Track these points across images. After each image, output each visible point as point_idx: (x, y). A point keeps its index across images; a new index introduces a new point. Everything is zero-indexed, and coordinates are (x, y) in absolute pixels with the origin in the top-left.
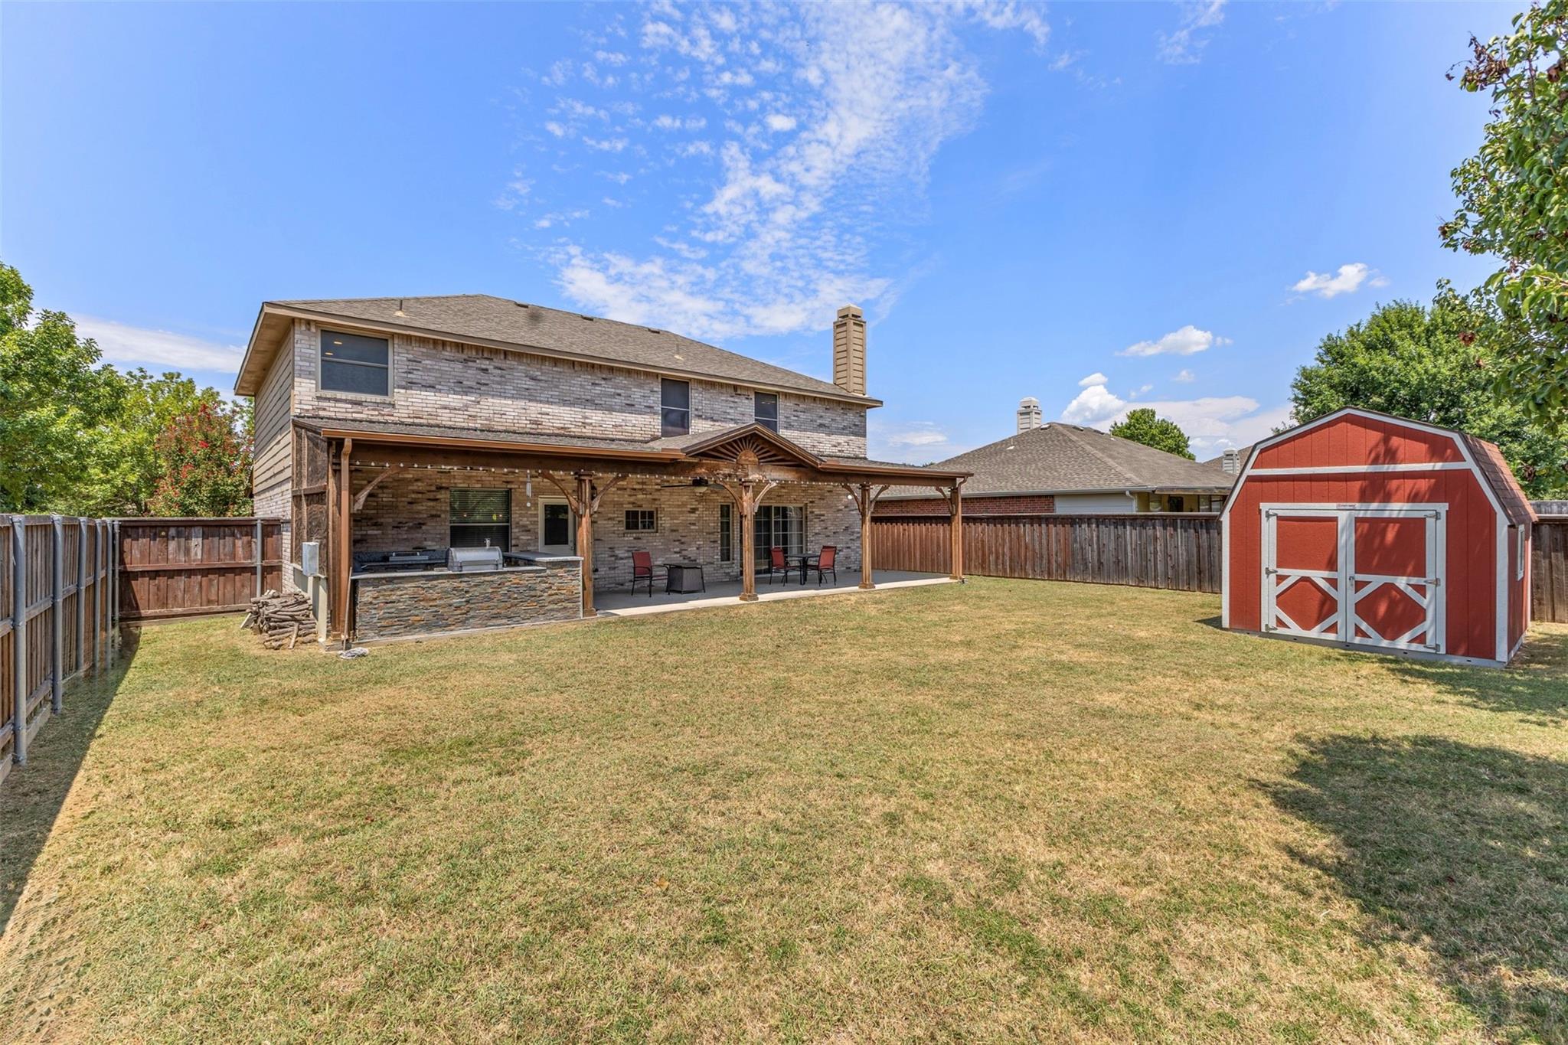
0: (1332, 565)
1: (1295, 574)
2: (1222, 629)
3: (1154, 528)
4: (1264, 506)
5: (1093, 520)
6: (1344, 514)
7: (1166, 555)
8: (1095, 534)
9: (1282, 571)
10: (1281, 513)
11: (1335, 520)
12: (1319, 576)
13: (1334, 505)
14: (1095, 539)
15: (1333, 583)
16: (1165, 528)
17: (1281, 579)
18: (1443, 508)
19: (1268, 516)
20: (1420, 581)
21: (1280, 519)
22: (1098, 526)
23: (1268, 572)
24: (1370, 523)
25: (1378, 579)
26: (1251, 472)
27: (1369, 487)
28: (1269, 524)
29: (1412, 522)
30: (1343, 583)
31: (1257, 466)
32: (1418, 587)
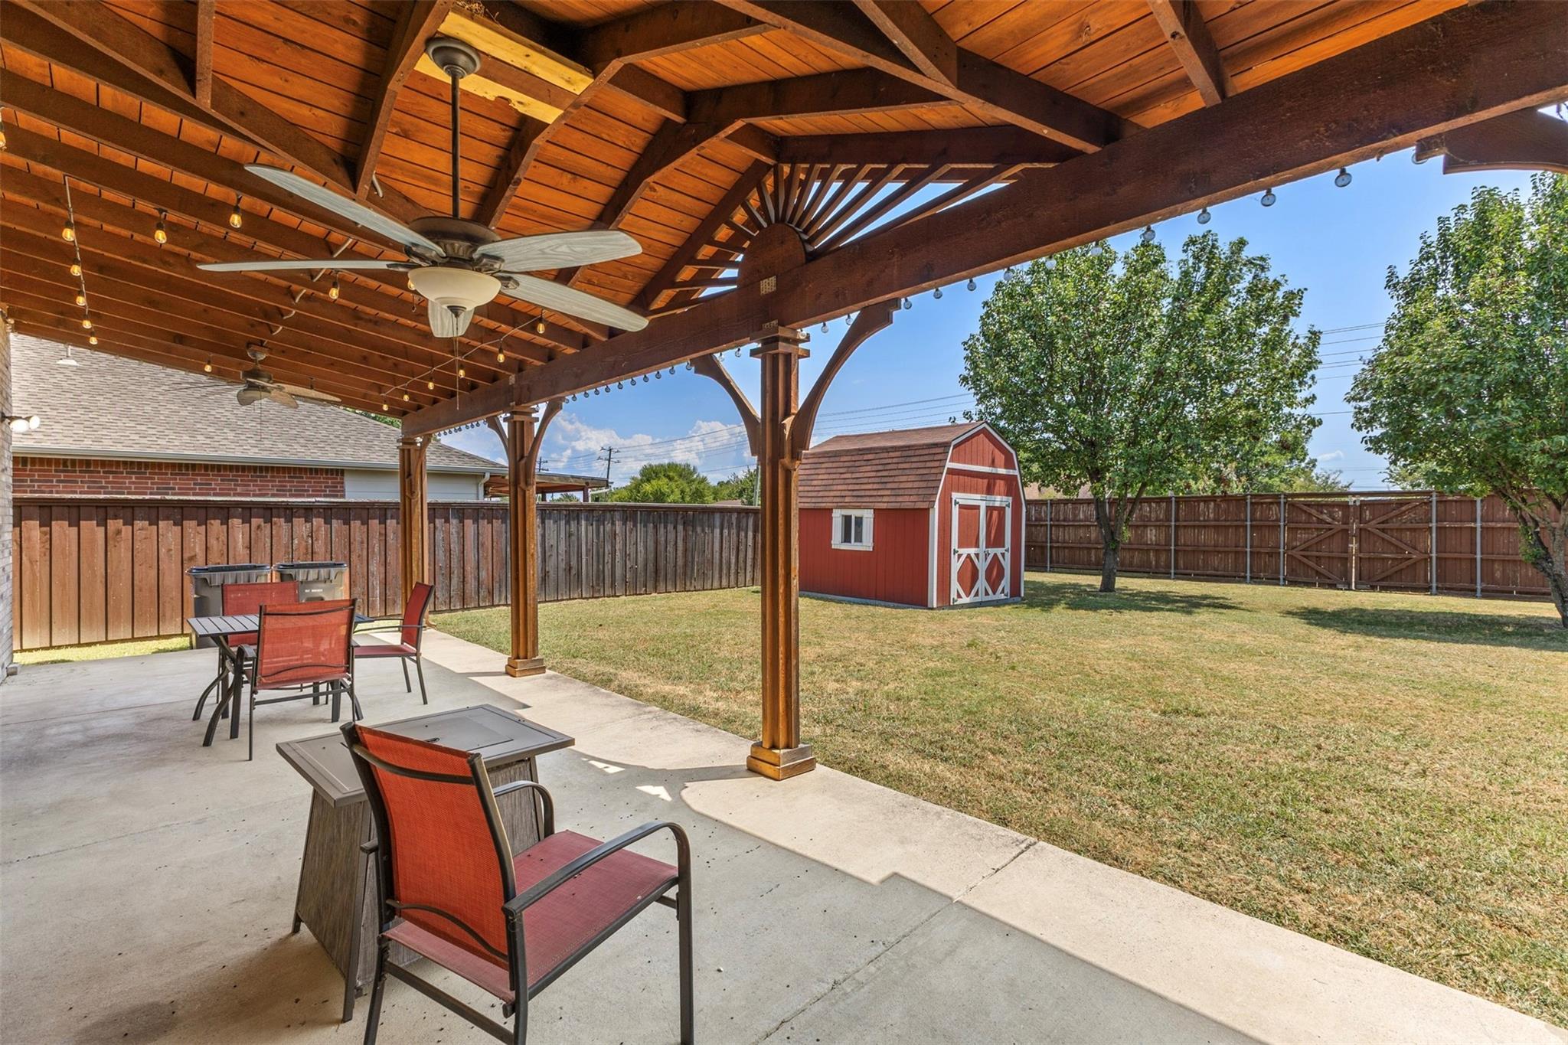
0: (977, 546)
1: (965, 551)
2: (932, 609)
6: (981, 501)
7: (625, 555)
9: (961, 551)
10: (962, 502)
11: (977, 507)
12: (972, 551)
13: (978, 496)
15: (977, 556)
17: (960, 556)
18: (1010, 499)
19: (956, 503)
20: (1002, 550)
21: (962, 507)
23: (955, 552)
24: (990, 509)
25: (992, 551)
26: (949, 465)
27: (990, 483)
28: (955, 510)
29: (1001, 510)
30: (982, 556)
31: (952, 460)
32: (1003, 554)
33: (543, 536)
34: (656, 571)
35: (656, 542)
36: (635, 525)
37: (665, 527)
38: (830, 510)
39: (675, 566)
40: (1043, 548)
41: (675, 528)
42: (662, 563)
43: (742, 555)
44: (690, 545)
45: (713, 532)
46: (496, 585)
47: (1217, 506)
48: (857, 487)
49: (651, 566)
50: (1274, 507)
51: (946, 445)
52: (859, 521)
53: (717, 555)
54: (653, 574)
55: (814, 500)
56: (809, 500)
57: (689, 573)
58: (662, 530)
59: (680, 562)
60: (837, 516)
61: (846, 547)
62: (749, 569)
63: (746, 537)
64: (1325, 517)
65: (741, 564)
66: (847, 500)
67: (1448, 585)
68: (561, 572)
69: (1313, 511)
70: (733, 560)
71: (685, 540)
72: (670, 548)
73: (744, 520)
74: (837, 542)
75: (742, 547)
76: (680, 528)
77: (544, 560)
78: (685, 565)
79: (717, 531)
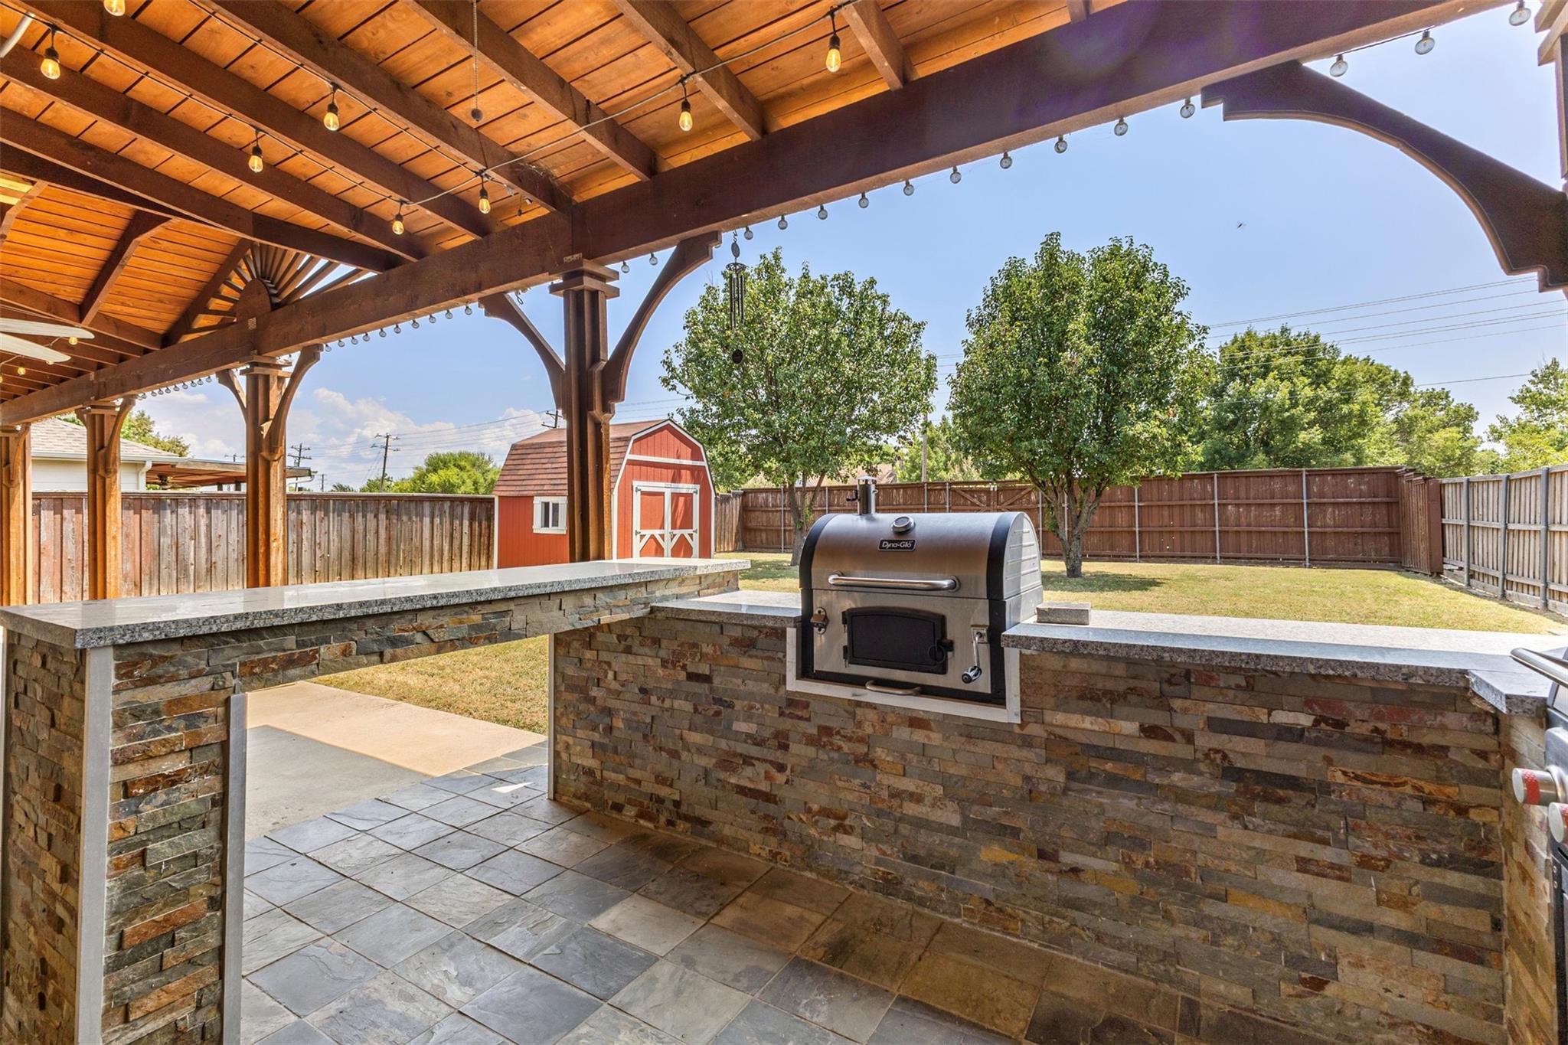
0: (662, 527)
1: (648, 533)
3: (299, 513)
4: (636, 484)
5: (201, 503)
6: (666, 488)
7: (315, 544)
8: (203, 522)
9: (643, 532)
10: (643, 489)
11: (662, 494)
12: (657, 532)
13: (663, 484)
14: (203, 529)
15: (662, 536)
16: (313, 512)
17: (642, 537)
18: (698, 487)
19: (637, 490)
20: (690, 531)
21: (643, 493)
22: (208, 511)
23: (637, 533)
24: (675, 497)
25: (678, 532)
26: (629, 456)
27: (676, 473)
28: (637, 498)
29: (688, 497)
30: (667, 537)
31: (633, 452)
32: (691, 535)
33: (209, 526)
34: (353, 560)
35: (353, 531)
36: (327, 514)
37: (364, 516)
38: (532, 497)
39: (377, 554)
40: (779, 531)
41: (376, 516)
42: (360, 551)
43: (456, 543)
44: (394, 533)
45: (421, 521)
46: (145, 578)
47: (905, 492)
48: (554, 476)
49: (346, 555)
50: (943, 493)
51: (627, 439)
52: (556, 506)
53: (427, 543)
54: (350, 563)
55: (518, 488)
56: (514, 488)
57: (393, 560)
58: (360, 519)
59: (383, 550)
60: (538, 502)
61: (545, 531)
62: (465, 555)
63: (461, 524)
64: (975, 500)
65: (456, 551)
66: (546, 488)
67: (1049, 552)
68: (232, 563)
69: (968, 496)
70: (446, 547)
71: (388, 529)
72: (371, 537)
73: (459, 509)
74: (537, 527)
75: (457, 535)
76: (382, 517)
77: (210, 550)
78: (389, 553)
79: (427, 520)
